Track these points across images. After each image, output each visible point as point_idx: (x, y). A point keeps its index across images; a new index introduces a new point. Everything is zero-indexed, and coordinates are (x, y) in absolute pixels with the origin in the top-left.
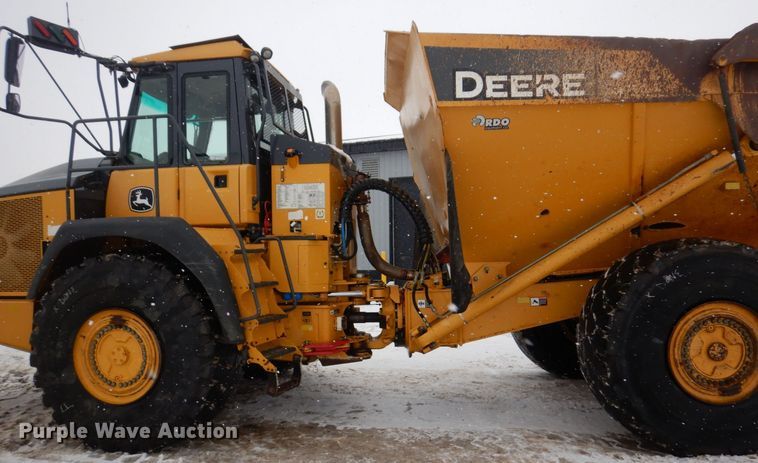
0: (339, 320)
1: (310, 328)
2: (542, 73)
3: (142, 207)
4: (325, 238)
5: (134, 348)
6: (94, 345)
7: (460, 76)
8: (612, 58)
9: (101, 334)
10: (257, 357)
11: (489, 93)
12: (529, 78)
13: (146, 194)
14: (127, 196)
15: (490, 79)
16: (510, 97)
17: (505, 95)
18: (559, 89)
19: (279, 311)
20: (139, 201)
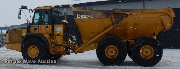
0: (64, 48)
1: (60, 49)
2: (88, 15)
3: (35, 31)
4: (62, 36)
5: (35, 50)
6: (30, 50)
7: (78, 15)
8: (97, 13)
9: (31, 49)
10: (52, 52)
11: (81, 17)
12: (87, 15)
13: (36, 29)
14: (33, 29)
15: (81, 15)
16: (84, 18)
17: (83, 17)
18: (90, 17)
19: (55, 46)
20: (35, 30)
